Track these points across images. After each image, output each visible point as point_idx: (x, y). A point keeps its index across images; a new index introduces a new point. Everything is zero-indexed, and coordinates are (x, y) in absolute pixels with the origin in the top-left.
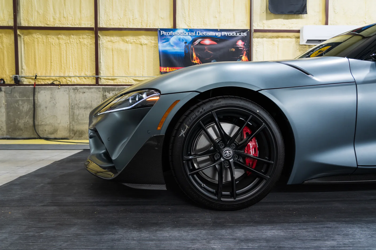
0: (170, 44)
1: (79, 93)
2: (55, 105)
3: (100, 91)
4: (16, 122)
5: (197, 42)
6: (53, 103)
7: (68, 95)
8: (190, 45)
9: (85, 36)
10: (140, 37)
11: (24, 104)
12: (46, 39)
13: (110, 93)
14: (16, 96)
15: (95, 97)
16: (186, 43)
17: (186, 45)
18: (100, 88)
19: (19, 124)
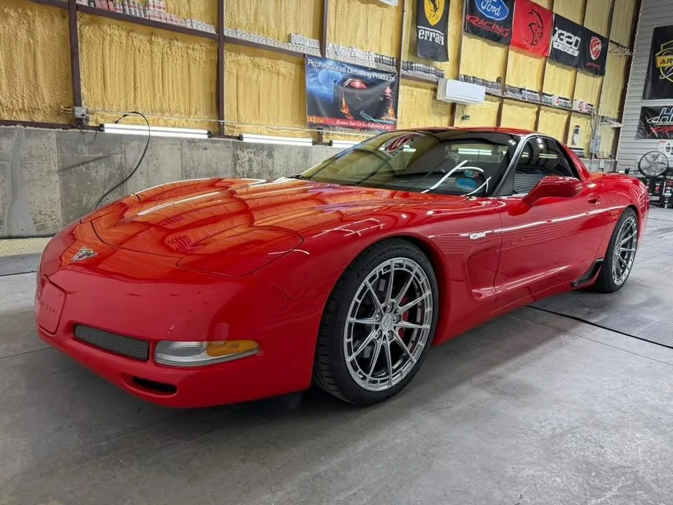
0: (318, 80)
1: (198, 150)
2: (158, 168)
3: (229, 148)
4: (84, 202)
5: (347, 83)
6: (154, 165)
7: (180, 151)
8: (339, 86)
9: (197, 46)
10: (278, 62)
11: (100, 166)
12: (127, 38)
13: (243, 152)
14: (82, 150)
15: (223, 157)
16: (335, 81)
17: (335, 86)
18: (229, 142)
19: (90, 204)
